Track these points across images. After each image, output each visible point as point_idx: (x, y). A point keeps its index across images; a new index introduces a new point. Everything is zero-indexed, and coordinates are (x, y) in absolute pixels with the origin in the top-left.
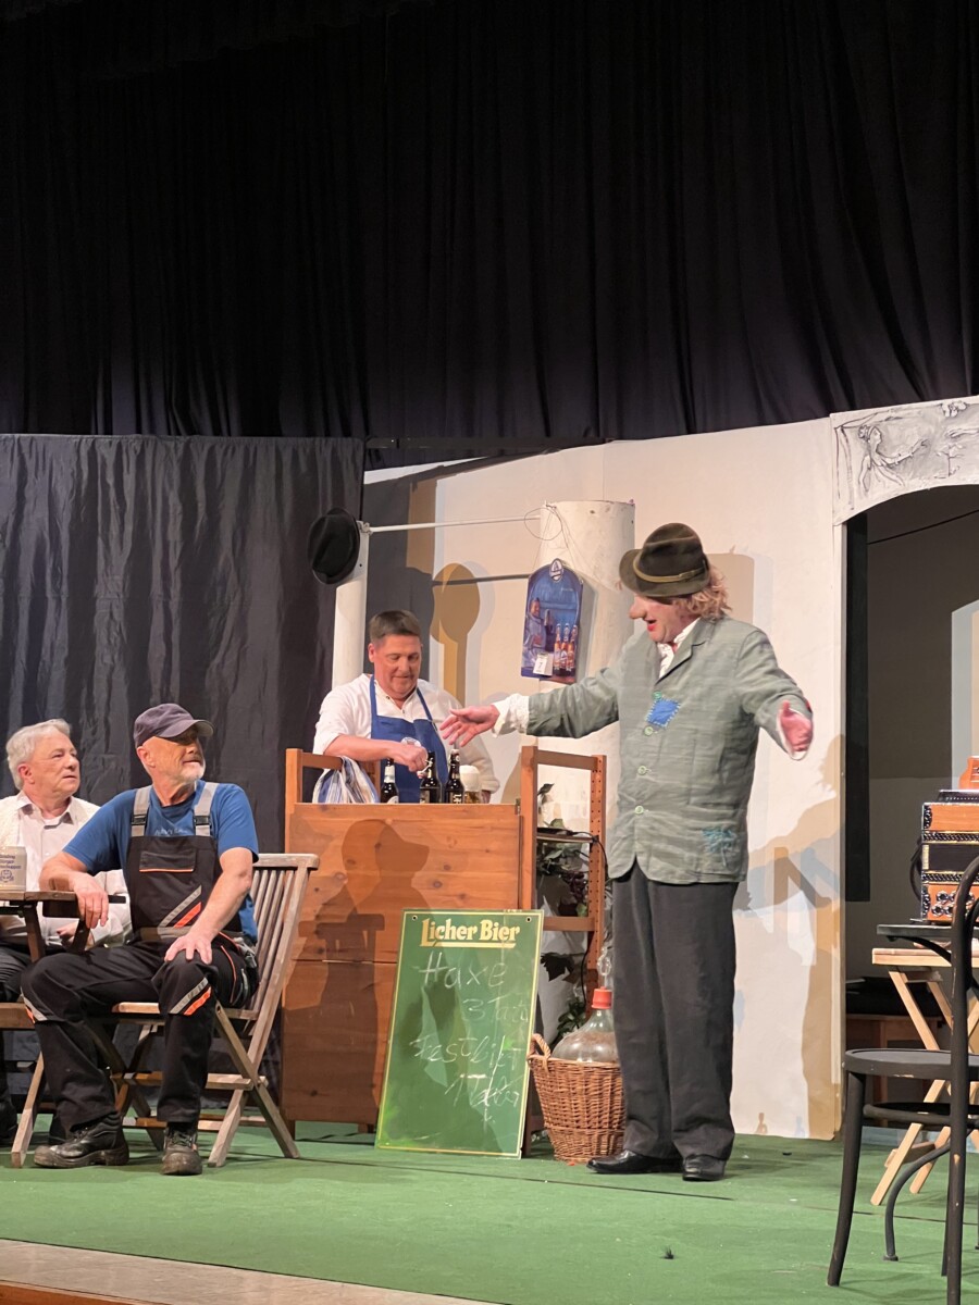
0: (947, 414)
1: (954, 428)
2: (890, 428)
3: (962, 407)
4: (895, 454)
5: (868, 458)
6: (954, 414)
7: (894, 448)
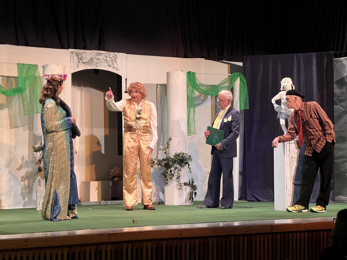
0: (96, 54)
1: (97, 57)
2: (83, 55)
3: (99, 53)
4: (85, 60)
5: (78, 60)
6: (98, 54)
7: (84, 59)
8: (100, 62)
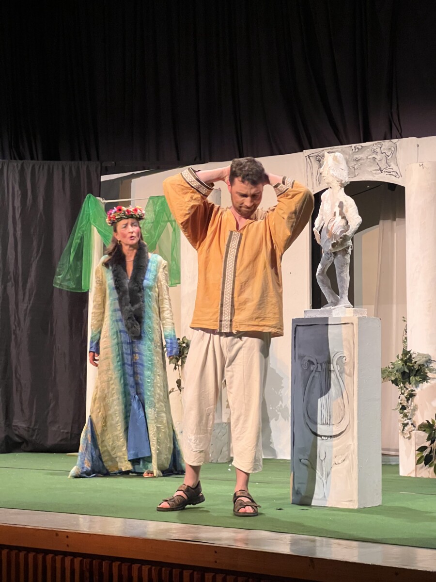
0: (354, 151)
3: (360, 147)
6: (357, 150)
8: (361, 165)
